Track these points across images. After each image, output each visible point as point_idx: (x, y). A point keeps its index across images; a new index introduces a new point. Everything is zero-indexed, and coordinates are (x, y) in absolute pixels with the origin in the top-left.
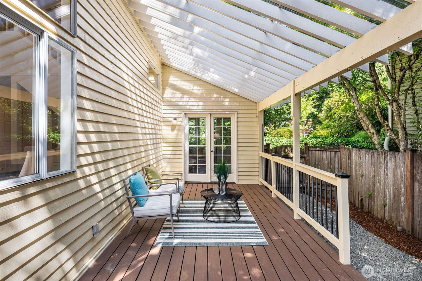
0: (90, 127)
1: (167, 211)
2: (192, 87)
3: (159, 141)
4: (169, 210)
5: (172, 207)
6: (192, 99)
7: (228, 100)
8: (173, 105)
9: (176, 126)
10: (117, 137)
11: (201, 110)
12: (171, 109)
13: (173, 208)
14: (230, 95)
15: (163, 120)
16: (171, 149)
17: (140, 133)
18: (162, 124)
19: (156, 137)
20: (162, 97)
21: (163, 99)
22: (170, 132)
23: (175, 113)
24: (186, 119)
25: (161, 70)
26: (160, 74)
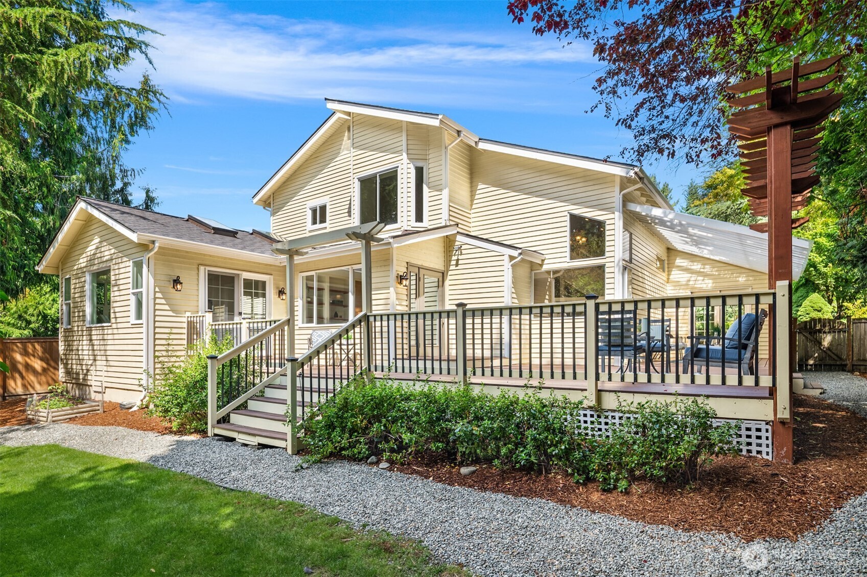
2: (699, 266)
6: (701, 278)
14: (746, 271)
20: (668, 278)
21: (668, 280)
25: (666, 254)
26: (666, 258)
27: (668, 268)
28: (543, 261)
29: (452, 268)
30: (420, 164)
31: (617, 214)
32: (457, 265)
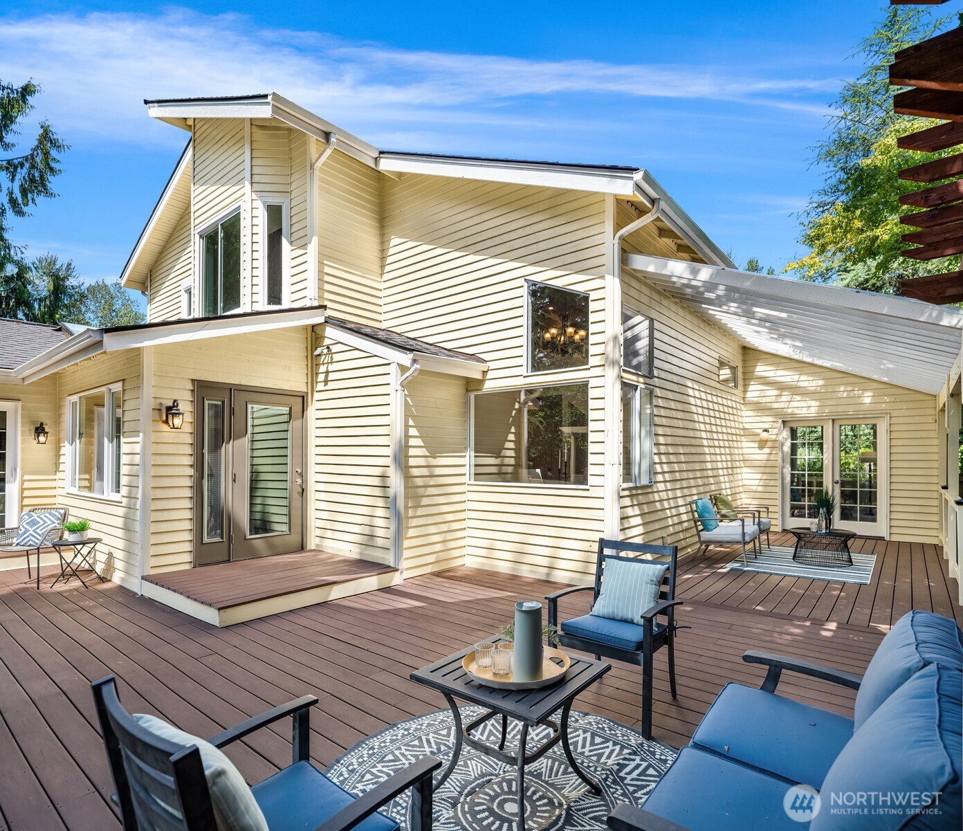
0: (663, 449)
1: (739, 538)
2: (796, 378)
3: (738, 464)
4: (741, 536)
5: (744, 534)
6: (798, 398)
7: (872, 394)
8: (760, 408)
9: (767, 441)
10: (683, 458)
11: (815, 415)
12: (759, 414)
13: (746, 535)
14: (875, 385)
15: (744, 433)
16: (759, 476)
17: (708, 454)
18: (743, 439)
19: (731, 458)
20: (744, 398)
21: (744, 401)
22: (757, 451)
23: (767, 421)
24: (785, 429)
25: (740, 358)
26: (740, 364)
27: (744, 380)
28: (485, 373)
29: (320, 386)
30: (275, 200)
31: (609, 277)
32: (326, 382)
